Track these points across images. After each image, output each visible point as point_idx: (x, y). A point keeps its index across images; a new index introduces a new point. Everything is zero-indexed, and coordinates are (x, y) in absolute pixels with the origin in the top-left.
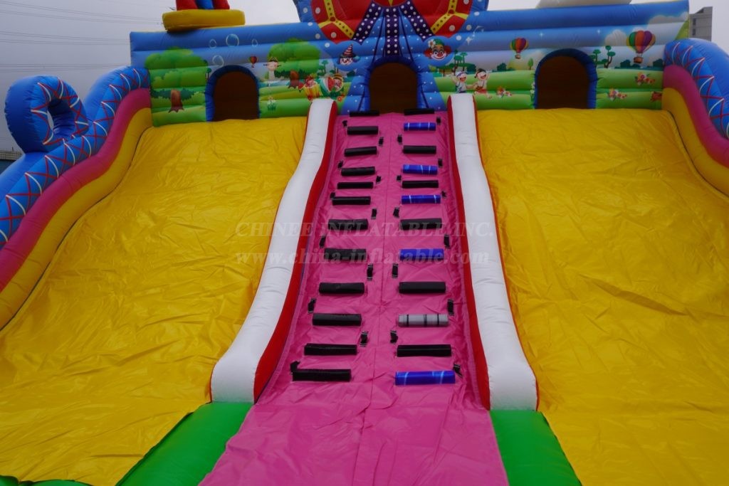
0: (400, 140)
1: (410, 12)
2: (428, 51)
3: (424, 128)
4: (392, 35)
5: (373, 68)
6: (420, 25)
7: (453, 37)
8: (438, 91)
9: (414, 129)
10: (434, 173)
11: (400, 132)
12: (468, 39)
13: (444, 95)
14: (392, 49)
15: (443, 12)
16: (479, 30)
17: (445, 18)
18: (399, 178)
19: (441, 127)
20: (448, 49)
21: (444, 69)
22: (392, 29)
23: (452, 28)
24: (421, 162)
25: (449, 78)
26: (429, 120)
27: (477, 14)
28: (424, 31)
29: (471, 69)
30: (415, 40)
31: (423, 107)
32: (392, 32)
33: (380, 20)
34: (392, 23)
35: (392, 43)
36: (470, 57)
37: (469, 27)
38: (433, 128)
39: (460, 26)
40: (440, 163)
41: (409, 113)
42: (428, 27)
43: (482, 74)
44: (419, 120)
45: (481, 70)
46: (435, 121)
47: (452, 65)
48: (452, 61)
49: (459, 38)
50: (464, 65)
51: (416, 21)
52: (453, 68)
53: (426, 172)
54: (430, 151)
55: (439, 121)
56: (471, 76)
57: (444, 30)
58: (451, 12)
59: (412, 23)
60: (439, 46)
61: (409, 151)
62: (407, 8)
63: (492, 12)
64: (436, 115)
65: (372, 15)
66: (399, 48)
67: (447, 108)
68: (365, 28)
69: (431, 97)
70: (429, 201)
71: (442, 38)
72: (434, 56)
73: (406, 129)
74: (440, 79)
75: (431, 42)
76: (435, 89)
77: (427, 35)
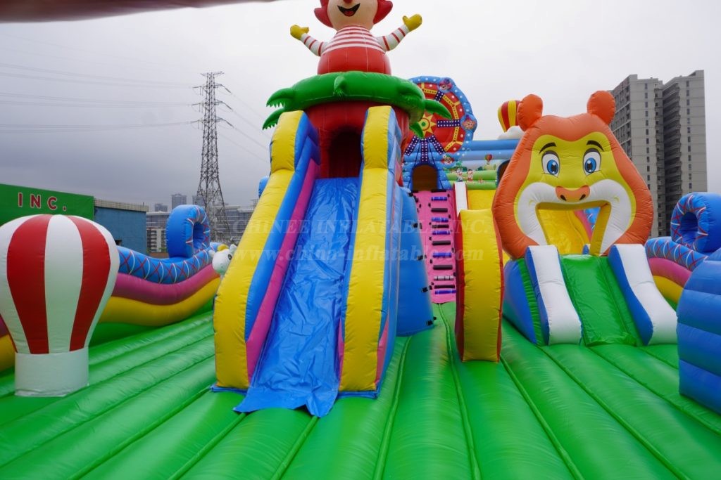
0: (429, 205)
1: (434, 141)
2: (443, 160)
3: (441, 200)
4: (424, 152)
5: (415, 168)
6: (439, 148)
7: (455, 153)
8: (448, 180)
9: (436, 200)
10: (447, 221)
11: (430, 201)
12: (463, 155)
13: (451, 182)
14: (425, 159)
15: (450, 141)
16: (468, 150)
17: (451, 144)
18: (430, 224)
19: (450, 199)
20: (453, 160)
21: (451, 169)
22: (424, 149)
23: (455, 149)
24: (441, 216)
25: (454, 173)
26: (444, 195)
27: (467, 142)
28: (440, 150)
29: (465, 169)
30: (436, 154)
31: (441, 188)
32: (424, 150)
33: (418, 144)
34: (424, 146)
35: (425, 156)
36: (464, 164)
37: (463, 149)
38: (446, 200)
39: (459, 148)
40: (450, 217)
41: (433, 191)
42: (443, 148)
43: (471, 172)
44: (439, 195)
45: (470, 170)
46: (446, 196)
47: (455, 167)
48: (455, 165)
49: (458, 154)
50: (461, 168)
51: (437, 145)
52: (456, 169)
53: (443, 221)
54: (444, 211)
55: (449, 196)
56: (465, 173)
57: (451, 150)
58: (455, 141)
59: (435, 146)
60: (448, 158)
61: (434, 211)
62: (432, 139)
63: (475, 141)
64: (447, 193)
65: (414, 142)
66: (428, 158)
67: (453, 189)
68: (410, 148)
69: (444, 183)
70: (445, 233)
71: (450, 154)
72: (446, 163)
73: (432, 200)
74: (449, 174)
75: (444, 156)
76: (446, 179)
77: (442, 152)
